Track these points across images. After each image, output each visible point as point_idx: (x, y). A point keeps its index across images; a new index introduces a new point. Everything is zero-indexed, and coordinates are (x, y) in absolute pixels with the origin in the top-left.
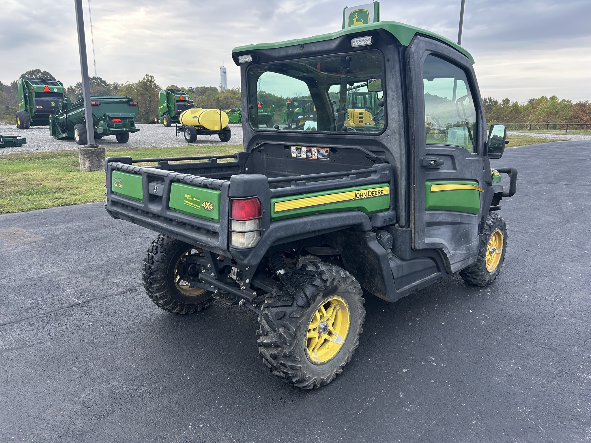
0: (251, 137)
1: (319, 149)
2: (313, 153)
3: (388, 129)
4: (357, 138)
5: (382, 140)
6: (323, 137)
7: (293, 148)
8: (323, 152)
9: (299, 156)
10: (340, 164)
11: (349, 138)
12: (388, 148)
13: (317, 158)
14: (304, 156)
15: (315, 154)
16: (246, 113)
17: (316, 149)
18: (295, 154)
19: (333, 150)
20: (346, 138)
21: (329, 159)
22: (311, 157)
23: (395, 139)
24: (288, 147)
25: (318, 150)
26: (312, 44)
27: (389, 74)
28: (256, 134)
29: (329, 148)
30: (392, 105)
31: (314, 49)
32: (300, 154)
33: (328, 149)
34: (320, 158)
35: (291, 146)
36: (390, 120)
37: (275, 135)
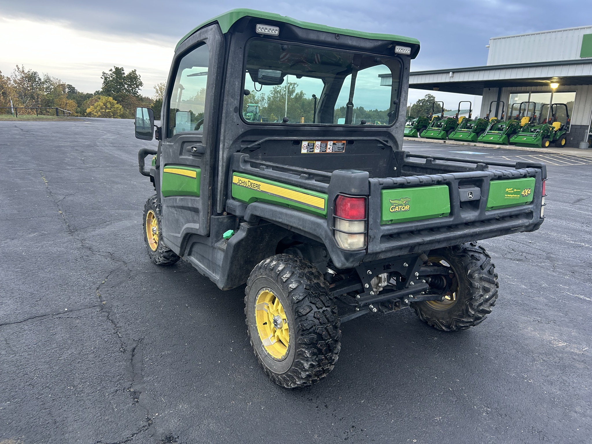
0: (241, 133)
1: (335, 142)
2: (329, 146)
3: (398, 122)
4: (373, 130)
5: (392, 131)
6: (342, 130)
7: (305, 144)
8: (339, 145)
9: (310, 152)
10: (354, 155)
11: (366, 130)
12: (396, 137)
13: (331, 151)
14: (317, 151)
15: (330, 147)
16: (237, 100)
17: (332, 142)
18: (307, 150)
19: (350, 142)
20: (365, 130)
21: (344, 151)
22: (326, 151)
23: (401, 130)
24: (298, 143)
25: (334, 144)
26: (348, 37)
27: (405, 79)
28: (249, 129)
29: (346, 140)
30: (403, 104)
31: (350, 42)
32: (313, 148)
33: (345, 142)
34: (335, 151)
35: (302, 141)
36: (400, 116)
37: (283, 129)
